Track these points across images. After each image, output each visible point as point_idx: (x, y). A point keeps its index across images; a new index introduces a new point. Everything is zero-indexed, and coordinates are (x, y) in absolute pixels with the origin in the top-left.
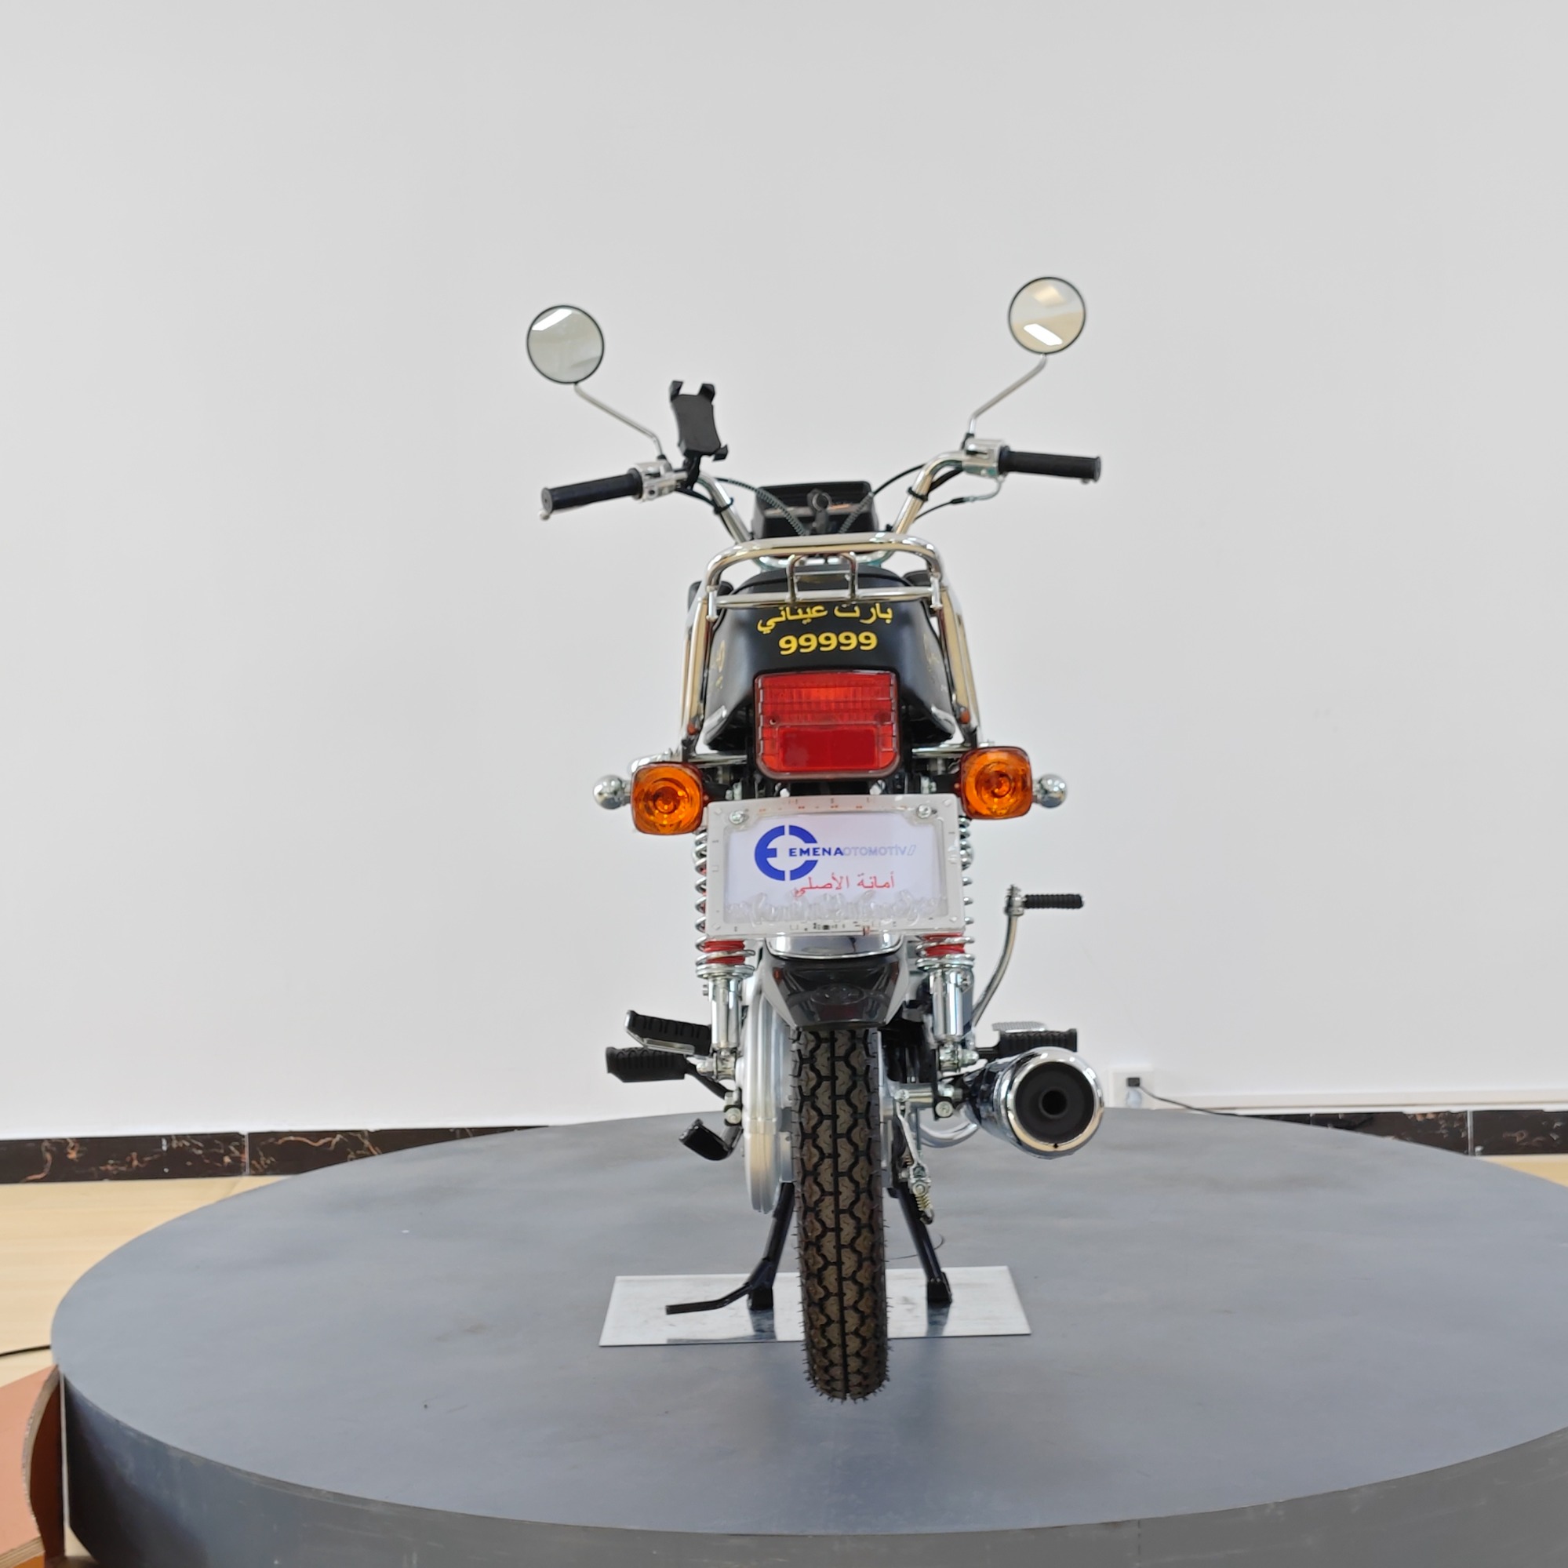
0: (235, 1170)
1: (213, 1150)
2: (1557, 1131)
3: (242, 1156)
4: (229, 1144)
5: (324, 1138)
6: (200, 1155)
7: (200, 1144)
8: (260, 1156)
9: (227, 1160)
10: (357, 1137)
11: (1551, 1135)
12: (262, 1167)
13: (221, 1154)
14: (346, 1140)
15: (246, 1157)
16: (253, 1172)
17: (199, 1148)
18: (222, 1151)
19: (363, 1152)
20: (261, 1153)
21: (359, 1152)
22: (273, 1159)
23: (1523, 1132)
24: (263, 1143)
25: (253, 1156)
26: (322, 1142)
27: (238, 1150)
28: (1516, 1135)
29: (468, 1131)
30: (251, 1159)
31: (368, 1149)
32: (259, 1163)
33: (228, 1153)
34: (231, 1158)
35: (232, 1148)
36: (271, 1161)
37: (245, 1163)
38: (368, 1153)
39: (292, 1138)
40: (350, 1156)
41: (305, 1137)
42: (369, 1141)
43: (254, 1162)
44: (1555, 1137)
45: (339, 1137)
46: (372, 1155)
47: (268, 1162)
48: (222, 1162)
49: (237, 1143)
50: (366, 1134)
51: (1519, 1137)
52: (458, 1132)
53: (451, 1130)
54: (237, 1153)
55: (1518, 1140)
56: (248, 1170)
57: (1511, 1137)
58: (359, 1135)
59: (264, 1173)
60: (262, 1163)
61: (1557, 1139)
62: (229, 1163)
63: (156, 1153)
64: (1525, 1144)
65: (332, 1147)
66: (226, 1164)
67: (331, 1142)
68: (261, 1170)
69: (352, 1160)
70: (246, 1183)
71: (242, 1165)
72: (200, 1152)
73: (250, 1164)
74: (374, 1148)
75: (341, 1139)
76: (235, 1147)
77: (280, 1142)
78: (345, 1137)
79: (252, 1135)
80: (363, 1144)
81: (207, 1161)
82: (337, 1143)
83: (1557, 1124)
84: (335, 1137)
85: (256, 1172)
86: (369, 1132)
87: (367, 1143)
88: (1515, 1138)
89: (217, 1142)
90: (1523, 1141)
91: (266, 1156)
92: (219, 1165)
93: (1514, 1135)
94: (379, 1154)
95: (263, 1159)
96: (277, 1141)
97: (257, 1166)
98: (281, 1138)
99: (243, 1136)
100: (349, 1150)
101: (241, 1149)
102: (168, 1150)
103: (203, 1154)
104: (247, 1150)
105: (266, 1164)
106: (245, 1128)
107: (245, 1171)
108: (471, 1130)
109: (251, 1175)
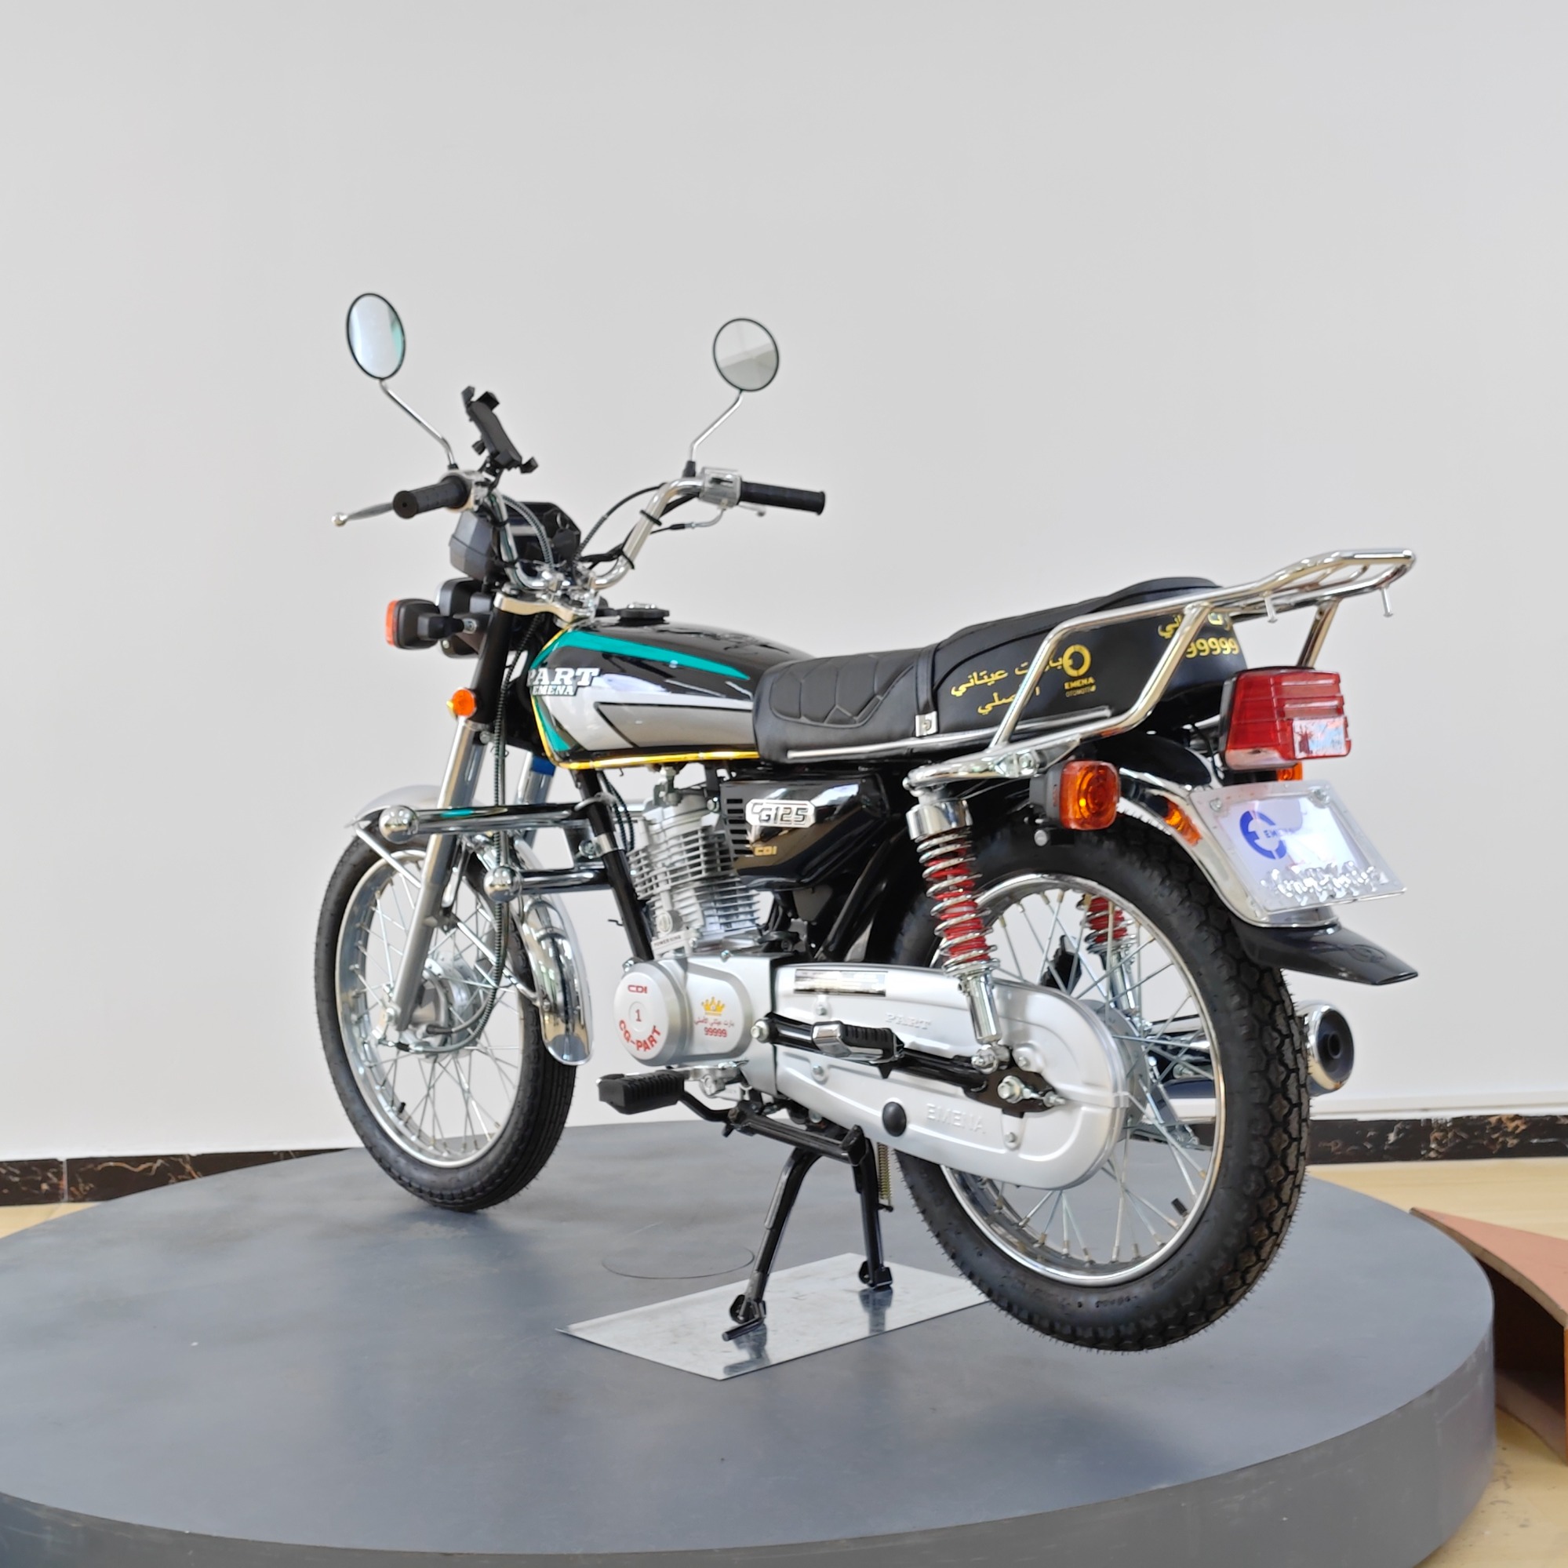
0: (53, 1197)
1: (29, 1177)
2: (1370, 1140)
3: (61, 1183)
4: (47, 1171)
5: (144, 1163)
6: (17, 1183)
7: (17, 1172)
8: (78, 1183)
9: (45, 1187)
10: (178, 1162)
11: (1365, 1144)
12: (80, 1192)
13: (37, 1181)
14: (167, 1165)
15: (64, 1183)
16: (72, 1199)
17: (15, 1175)
18: (39, 1178)
19: (184, 1177)
20: (80, 1180)
21: (180, 1177)
22: (92, 1185)
23: (1338, 1141)
24: (82, 1169)
25: (72, 1182)
26: (143, 1167)
27: (57, 1177)
28: (1332, 1144)
29: (292, 1154)
30: (70, 1185)
31: (190, 1174)
32: (78, 1189)
33: (46, 1179)
34: (49, 1185)
35: (50, 1175)
36: (91, 1189)
37: (63, 1190)
38: (189, 1177)
39: (112, 1164)
40: (171, 1181)
41: (126, 1163)
42: (191, 1165)
43: (72, 1189)
44: (1369, 1146)
45: (159, 1162)
46: (193, 1178)
47: (87, 1188)
48: (39, 1188)
49: (55, 1170)
50: (188, 1159)
51: (1334, 1146)
52: (282, 1155)
53: (275, 1153)
54: (55, 1180)
55: (1333, 1149)
56: (66, 1197)
57: (1326, 1147)
58: (181, 1160)
59: (82, 1200)
60: (81, 1189)
61: (1371, 1149)
62: (47, 1190)
64: (1339, 1153)
65: (153, 1172)
66: (44, 1192)
67: (150, 1168)
68: (80, 1197)
69: (173, 1183)
70: (64, 1209)
71: (60, 1192)
72: (16, 1179)
73: (69, 1190)
74: (196, 1172)
75: (162, 1164)
76: (53, 1173)
77: (100, 1168)
78: (166, 1162)
79: (71, 1162)
80: (184, 1168)
81: (24, 1188)
82: (158, 1168)
83: (1371, 1133)
84: (155, 1162)
85: (75, 1199)
86: (190, 1156)
87: (188, 1167)
88: (1330, 1147)
89: (34, 1168)
90: (1338, 1150)
91: (85, 1182)
92: (36, 1192)
93: (1328, 1145)
94: (199, 1177)
95: (81, 1186)
96: (96, 1166)
97: (76, 1193)
98: (101, 1164)
99: (61, 1163)
100: (169, 1174)
101: (59, 1175)
103: (20, 1181)
104: (65, 1176)
105: (85, 1190)
106: (63, 1154)
107: (63, 1197)
108: (294, 1152)
109: (69, 1201)
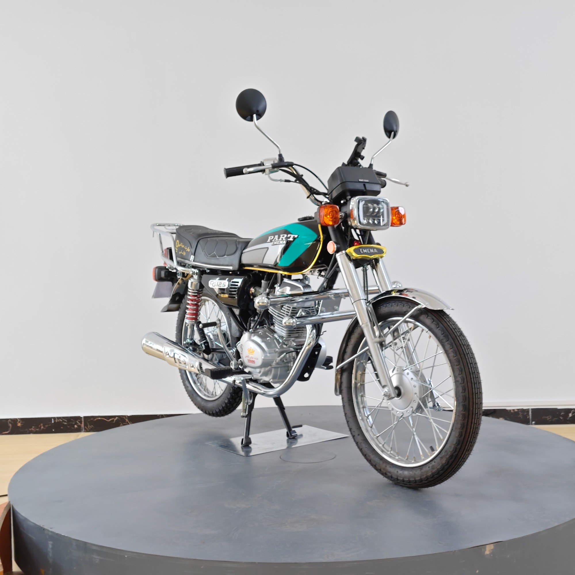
0: (79, 430)
1: (70, 423)
2: (562, 416)
3: (81, 425)
4: (77, 421)
5: (111, 418)
6: (66, 425)
7: (66, 421)
8: (88, 425)
9: (76, 426)
10: (123, 418)
11: (560, 417)
12: (88, 429)
14: (119, 419)
15: (83, 425)
16: (85, 431)
17: (65, 422)
18: (74, 423)
19: (126, 424)
20: (88, 424)
21: (124, 423)
22: (92, 426)
23: (550, 416)
24: (89, 420)
25: (85, 425)
26: (111, 420)
28: (547, 417)
29: (164, 416)
30: (84, 426)
31: (128, 423)
32: (87, 427)
33: (76, 424)
34: (77, 426)
35: (78, 422)
36: (92, 427)
38: (127, 424)
39: (99, 418)
40: (121, 425)
41: (105, 418)
42: (128, 420)
43: (86, 427)
44: (562, 418)
45: (117, 418)
46: (129, 424)
47: (91, 427)
48: (74, 427)
49: (79, 420)
50: (127, 417)
51: (549, 418)
52: (160, 416)
53: (158, 416)
54: (79, 424)
55: (548, 419)
56: (83, 430)
57: (545, 418)
59: (89, 431)
60: (89, 427)
61: (562, 419)
62: (76, 428)
63: (50, 424)
64: (550, 421)
65: (114, 422)
66: (75, 428)
67: (114, 420)
68: (88, 430)
69: (121, 426)
70: (82, 435)
71: (81, 428)
72: (66, 423)
73: (84, 428)
74: (130, 422)
75: (118, 419)
76: (79, 421)
77: (95, 420)
78: (119, 418)
79: (85, 417)
80: (126, 420)
81: (68, 427)
82: (116, 420)
83: (562, 413)
84: (115, 418)
85: (86, 431)
86: (128, 416)
87: (127, 420)
88: (547, 418)
89: (72, 420)
90: (550, 420)
91: (90, 425)
92: (73, 428)
93: (546, 417)
94: (131, 424)
95: (89, 426)
96: (94, 419)
97: (87, 429)
98: (96, 418)
99: (82, 418)
100: (120, 423)
101: (81, 422)
102: (54, 423)
103: (67, 424)
104: (83, 422)
105: (90, 428)
106: (82, 415)
107: (82, 430)
108: (165, 415)
109: (85, 432)
